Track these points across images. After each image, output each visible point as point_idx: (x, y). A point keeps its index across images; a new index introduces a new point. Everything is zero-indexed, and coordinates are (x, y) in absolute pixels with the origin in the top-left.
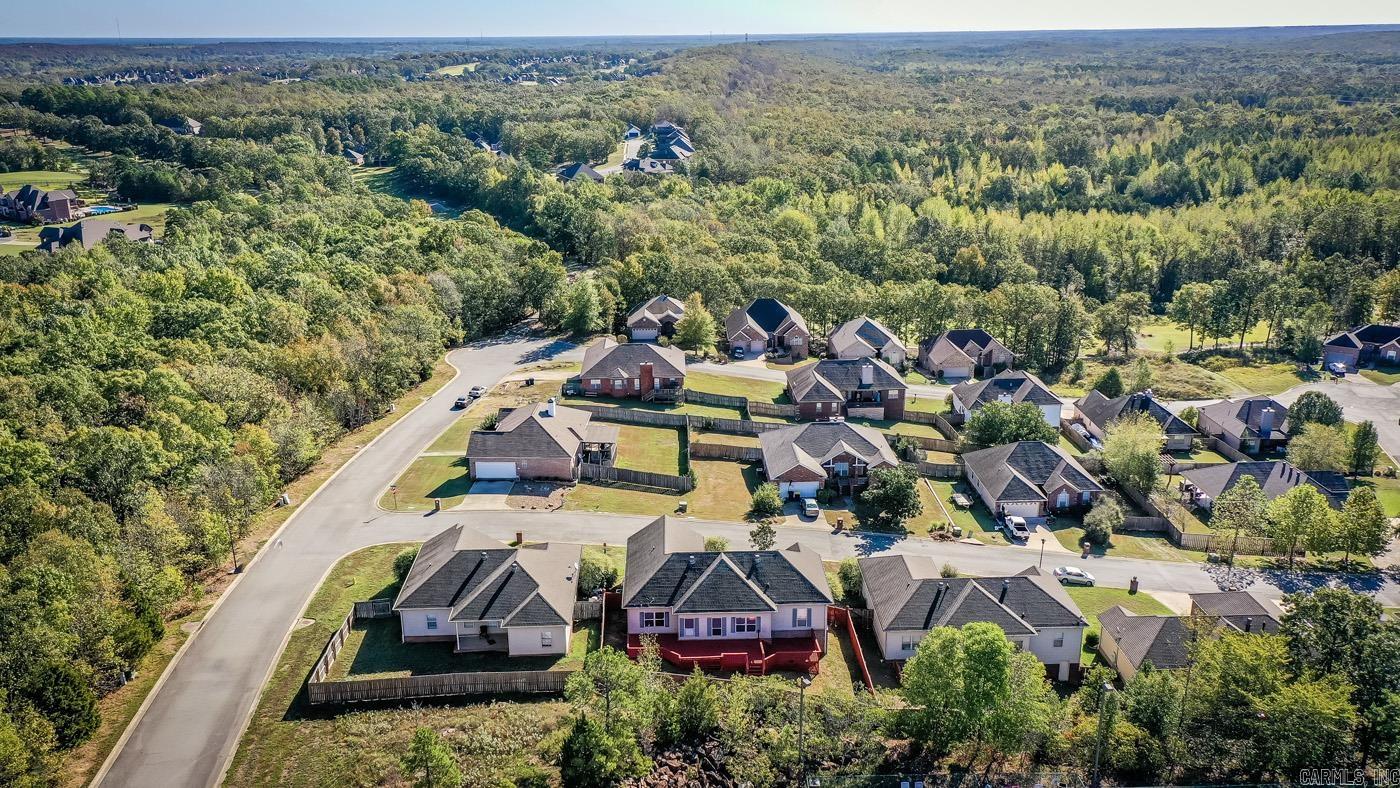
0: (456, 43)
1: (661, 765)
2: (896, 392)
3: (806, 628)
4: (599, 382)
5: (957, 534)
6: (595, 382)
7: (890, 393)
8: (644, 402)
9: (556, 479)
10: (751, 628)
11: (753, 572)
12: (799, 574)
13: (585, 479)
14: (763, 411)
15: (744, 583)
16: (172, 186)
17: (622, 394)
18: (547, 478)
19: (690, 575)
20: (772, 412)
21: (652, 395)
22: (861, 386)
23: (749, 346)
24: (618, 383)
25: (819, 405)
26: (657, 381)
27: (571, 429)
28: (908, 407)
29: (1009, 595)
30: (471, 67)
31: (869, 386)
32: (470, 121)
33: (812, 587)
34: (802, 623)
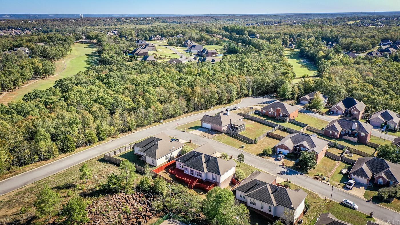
0: (364, 14)
1: (138, 194)
2: (364, 134)
3: (215, 181)
4: (265, 111)
5: (324, 179)
6: (264, 111)
7: (362, 134)
8: (276, 120)
9: (219, 131)
10: (200, 176)
11: (207, 162)
12: (218, 165)
13: (227, 133)
14: (312, 130)
15: (202, 163)
16: (238, 51)
17: (270, 116)
18: (217, 131)
19: (193, 157)
20: (315, 131)
21: (278, 118)
22: (351, 129)
23: (337, 111)
24: (270, 112)
25: (331, 132)
26: (281, 114)
27: (230, 120)
28: (368, 140)
29: (276, 193)
30: (358, 21)
31: (354, 130)
32: (334, 37)
33: (219, 170)
34: (214, 179)
